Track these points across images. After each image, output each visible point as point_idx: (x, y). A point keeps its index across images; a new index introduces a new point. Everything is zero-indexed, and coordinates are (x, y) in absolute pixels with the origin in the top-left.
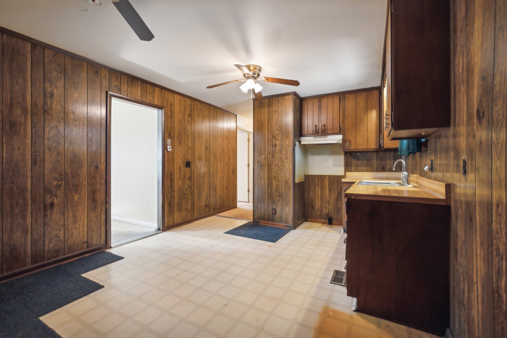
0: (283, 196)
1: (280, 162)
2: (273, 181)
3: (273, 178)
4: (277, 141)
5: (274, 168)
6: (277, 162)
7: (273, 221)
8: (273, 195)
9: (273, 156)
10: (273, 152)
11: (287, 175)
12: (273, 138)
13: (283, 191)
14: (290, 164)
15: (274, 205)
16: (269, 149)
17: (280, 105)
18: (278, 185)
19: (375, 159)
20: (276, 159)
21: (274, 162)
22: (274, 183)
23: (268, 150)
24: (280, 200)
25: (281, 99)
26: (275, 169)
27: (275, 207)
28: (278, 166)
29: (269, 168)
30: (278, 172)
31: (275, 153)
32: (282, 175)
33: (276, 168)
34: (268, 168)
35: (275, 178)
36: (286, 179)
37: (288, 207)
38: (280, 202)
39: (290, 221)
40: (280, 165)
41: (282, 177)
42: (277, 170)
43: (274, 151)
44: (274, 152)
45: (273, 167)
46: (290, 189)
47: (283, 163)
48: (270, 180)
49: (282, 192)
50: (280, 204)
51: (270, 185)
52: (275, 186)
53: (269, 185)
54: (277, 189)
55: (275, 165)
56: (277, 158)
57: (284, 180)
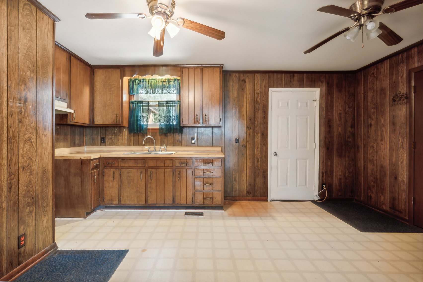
0: (39, 200)
1: (35, 135)
2: (21, 176)
3: (21, 170)
4: (29, 92)
5: (23, 147)
6: (28, 135)
7: (19, 263)
8: (20, 206)
9: (20, 122)
10: (20, 113)
11: (45, 158)
12: (21, 84)
13: (39, 191)
14: (49, 138)
15: (22, 227)
16: (11, 104)
17: (35, 23)
18: (30, 181)
19: (70, 134)
20: (26, 129)
21: (21, 135)
22: (23, 178)
23: (9, 108)
24: (33, 210)
25: (35, 10)
26: (25, 150)
27: (24, 229)
28: (31, 142)
29: (12, 149)
30: (30, 156)
31: (24, 117)
32: (37, 161)
33: (27, 146)
34: (9, 147)
35: (24, 168)
36: (44, 166)
37: (46, 216)
38: (34, 214)
39: (49, 240)
40: (35, 141)
41: (37, 165)
42: (29, 150)
43: (23, 110)
44: (23, 114)
45: (21, 145)
46: (49, 182)
47: (39, 137)
48: (13, 176)
49: (37, 192)
50: (34, 218)
51: (13, 187)
52: (24, 185)
53: (10, 188)
54: (29, 191)
55: (25, 142)
56: (28, 127)
57: (40, 168)
